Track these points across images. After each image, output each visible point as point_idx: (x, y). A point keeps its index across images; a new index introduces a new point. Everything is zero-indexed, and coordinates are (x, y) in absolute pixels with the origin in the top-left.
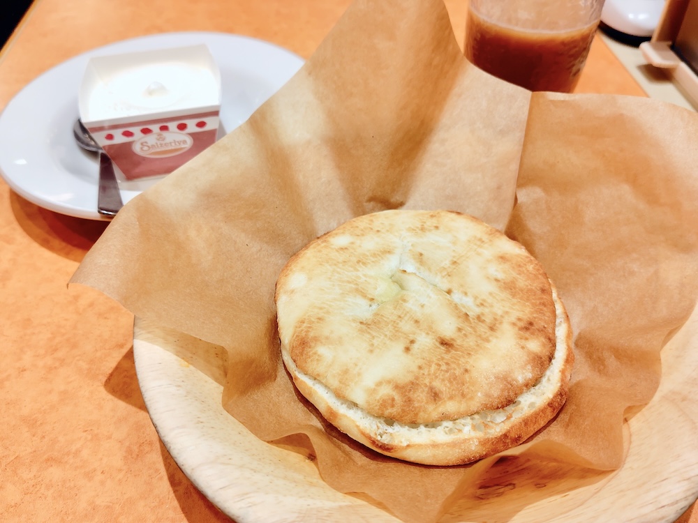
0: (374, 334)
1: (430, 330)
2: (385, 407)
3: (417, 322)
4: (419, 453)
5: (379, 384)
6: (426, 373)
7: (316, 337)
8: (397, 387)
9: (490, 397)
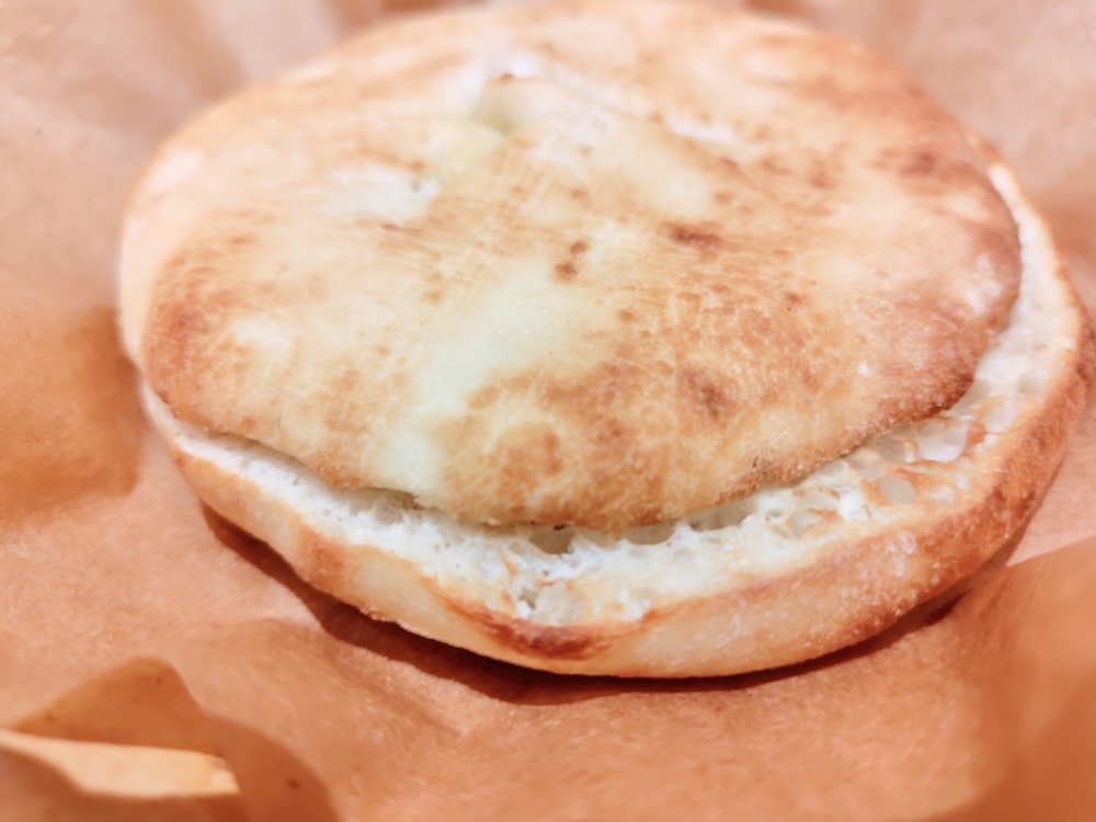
0: (438, 247)
1: (627, 206)
2: (524, 476)
3: (578, 194)
4: (699, 637)
5: (485, 398)
6: (654, 329)
7: (225, 293)
8: (555, 394)
9: (900, 373)
